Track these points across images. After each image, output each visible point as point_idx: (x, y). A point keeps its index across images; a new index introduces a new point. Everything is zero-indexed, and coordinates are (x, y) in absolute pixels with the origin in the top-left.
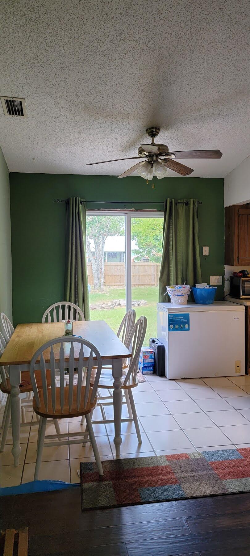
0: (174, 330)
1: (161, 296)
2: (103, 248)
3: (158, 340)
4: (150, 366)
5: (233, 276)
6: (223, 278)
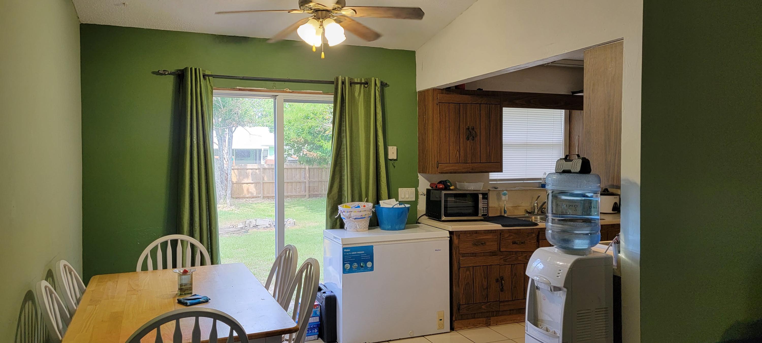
0: (351, 271)
1: (329, 219)
2: (230, 143)
3: (325, 286)
4: (314, 328)
5: (430, 188)
6: (417, 192)
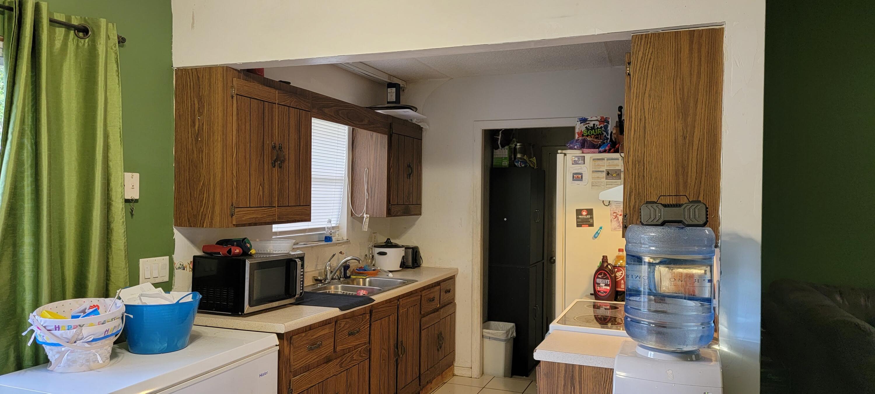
6: (171, 262)
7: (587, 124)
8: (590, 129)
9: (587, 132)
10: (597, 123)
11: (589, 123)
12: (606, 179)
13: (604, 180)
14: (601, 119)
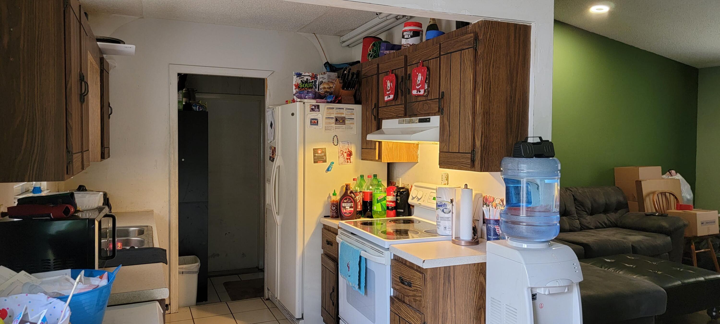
7: (301, 78)
8: (305, 83)
9: (302, 85)
10: (309, 78)
11: (303, 78)
12: (335, 124)
13: (334, 125)
14: (312, 75)
